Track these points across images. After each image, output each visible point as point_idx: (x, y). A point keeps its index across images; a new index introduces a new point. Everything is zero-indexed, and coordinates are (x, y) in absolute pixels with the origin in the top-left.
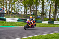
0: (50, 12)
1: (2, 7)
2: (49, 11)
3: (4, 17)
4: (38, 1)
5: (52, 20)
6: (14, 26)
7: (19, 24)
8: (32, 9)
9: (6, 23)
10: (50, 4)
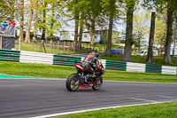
0: (151, 37)
1: (8, 19)
2: (148, 35)
3: (13, 49)
4: (117, 4)
5: (157, 61)
6: (42, 75)
7: (56, 70)
8: (98, 28)
9: (17, 66)
10: (153, 14)
